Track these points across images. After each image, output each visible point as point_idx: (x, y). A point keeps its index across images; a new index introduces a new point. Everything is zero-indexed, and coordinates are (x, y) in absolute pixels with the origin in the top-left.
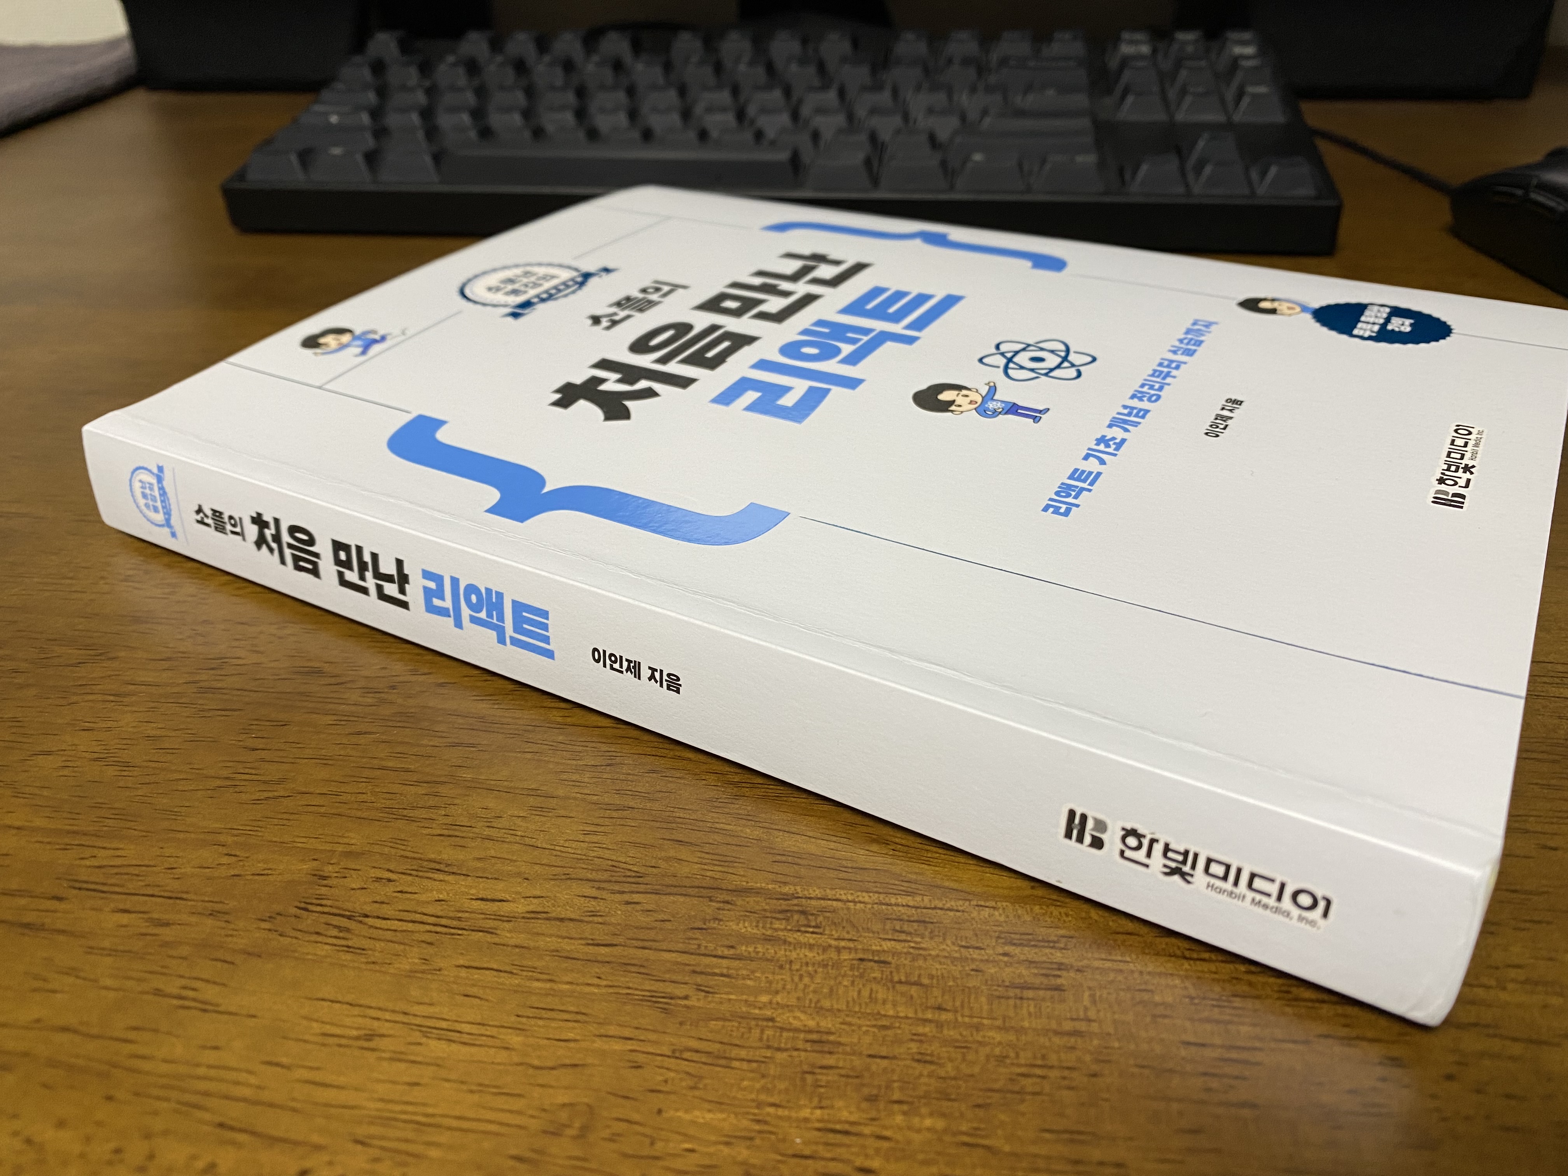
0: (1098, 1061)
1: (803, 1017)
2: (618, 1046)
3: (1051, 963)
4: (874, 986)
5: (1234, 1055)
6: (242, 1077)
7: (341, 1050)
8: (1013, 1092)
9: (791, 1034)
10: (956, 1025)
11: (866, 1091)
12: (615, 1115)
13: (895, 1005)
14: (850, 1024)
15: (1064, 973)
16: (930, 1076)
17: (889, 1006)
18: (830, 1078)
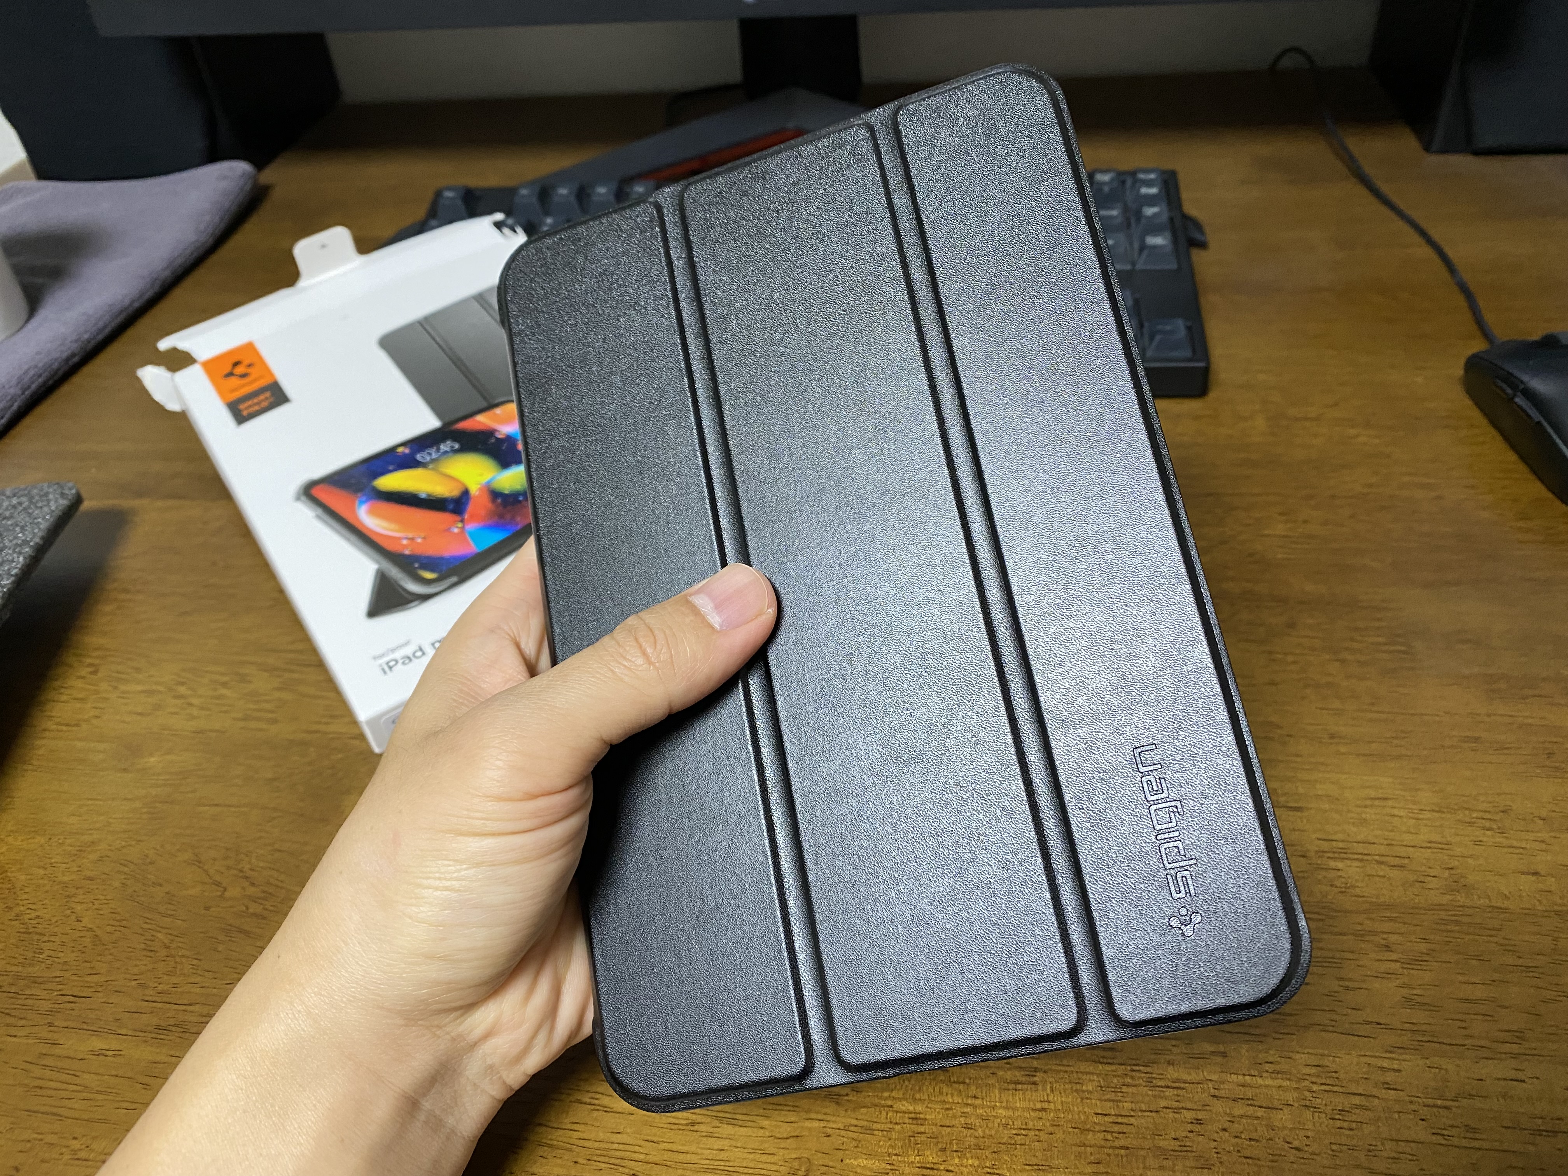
0: (1052, 1125)
1: (906, 1105)
2: (816, 1124)
3: (1031, 1068)
4: (942, 1085)
5: (1120, 1120)
6: (637, 1148)
7: (681, 1132)
8: (1011, 1144)
9: (901, 1115)
10: (982, 1107)
11: (940, 1146)
12: (821, 1163)
13: (952, 1095)
14: (931, 1108)
15: (1038, 1074)
16: (970, 1136)
17: (949, 1096)
18: (922, 1139)
